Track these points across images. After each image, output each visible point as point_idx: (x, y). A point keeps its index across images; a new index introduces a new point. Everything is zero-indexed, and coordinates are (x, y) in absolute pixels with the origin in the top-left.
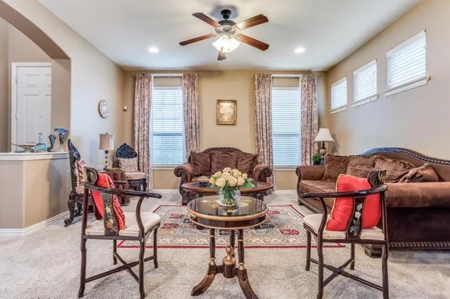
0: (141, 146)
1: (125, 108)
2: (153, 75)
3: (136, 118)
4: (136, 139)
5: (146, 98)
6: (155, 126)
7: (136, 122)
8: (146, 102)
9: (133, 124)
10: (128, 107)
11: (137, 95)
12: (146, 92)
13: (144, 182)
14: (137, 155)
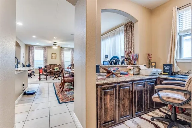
2: (35, 47)
4: (30, 62)
6: (35, 59)
8: (33, 53)
9: (29, 58)
10: (27, 54)
11: (30, 51)
12: (33, 51)
13: (34, 71)
14: (31, 66)
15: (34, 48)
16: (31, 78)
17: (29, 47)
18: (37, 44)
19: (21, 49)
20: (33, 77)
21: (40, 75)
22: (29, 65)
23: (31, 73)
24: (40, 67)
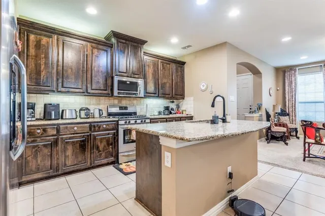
0: (290, 110)
1: (278, 89)
2: (297, 69)
3: (287, 94)
4: (287, 105)
5: (293, 82)
6: (300, 97)
7: (287, 96)
8: (293, 84)
9: (284, 98)
10: (280, 88)
11: (286, 81)
12: (293, 79)
13: (296, 130)
14: (288, 115)
15: (297, 73)
16: (287, 144)
17: (283, 73)
18: (304, 59)
19: (263, 78)
20: (292, 141)
21: (309, 143)
22: (284, 113)
23: (284, 133)
24: (305, 121)
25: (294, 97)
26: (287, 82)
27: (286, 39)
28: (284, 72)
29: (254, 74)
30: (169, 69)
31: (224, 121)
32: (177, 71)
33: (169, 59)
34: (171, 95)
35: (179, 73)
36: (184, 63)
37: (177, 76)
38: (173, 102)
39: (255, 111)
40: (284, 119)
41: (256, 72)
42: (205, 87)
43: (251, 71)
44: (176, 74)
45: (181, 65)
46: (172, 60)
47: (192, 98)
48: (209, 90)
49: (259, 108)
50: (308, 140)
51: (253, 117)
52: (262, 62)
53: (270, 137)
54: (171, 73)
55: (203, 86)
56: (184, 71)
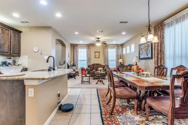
0: (76, 63)
4: (75, 61)
6: (79, 58)
7: (75, 57)
9: (74, 58)
10: (72, 54)
12: (77, 50)
13: (78, 72)
14: (75, 66)
15: (78, 47)
16: (75, 79)
18: (81, 42)
19: (66, 48)
20: (77, 77)
21: (83, 77)
22: (74, 65)
23: (74, 74)
24: (82, 68)
25: (77, 58)
26: (75, 51)
27: (77, 33)
28: (74, 46)
29: (62, 46)
30: (8, 34)
31: (54, 69)
32: (15, 37)
33: (8, 26)
34: (9, 54)
35: (17, 38)
36: (21, 32)
37: (15, 40)
38: (10, 58)
39: (63, 64)
40: (74, 67)
41: (63, 45)
42: (37, 50)
43: (61, 44)
44: (14, 38)
45: (18, 33)
46: (11, 27)
47: (27, 56)
48: (40, 52)
49: (64, 63)
50: (83, 76)
51: (62, 67)
52: (66, 40)
53: (69, 76)
54: (9, 37)
55: (36, 49)
56: (20, 38)
